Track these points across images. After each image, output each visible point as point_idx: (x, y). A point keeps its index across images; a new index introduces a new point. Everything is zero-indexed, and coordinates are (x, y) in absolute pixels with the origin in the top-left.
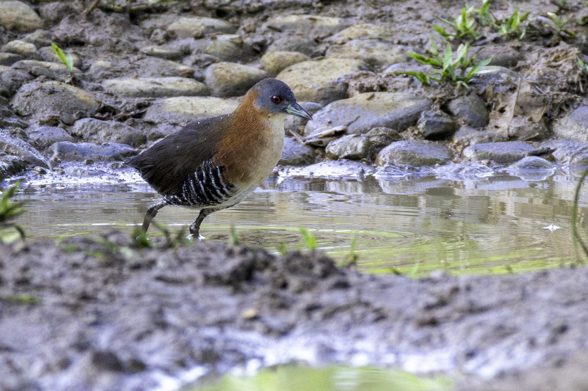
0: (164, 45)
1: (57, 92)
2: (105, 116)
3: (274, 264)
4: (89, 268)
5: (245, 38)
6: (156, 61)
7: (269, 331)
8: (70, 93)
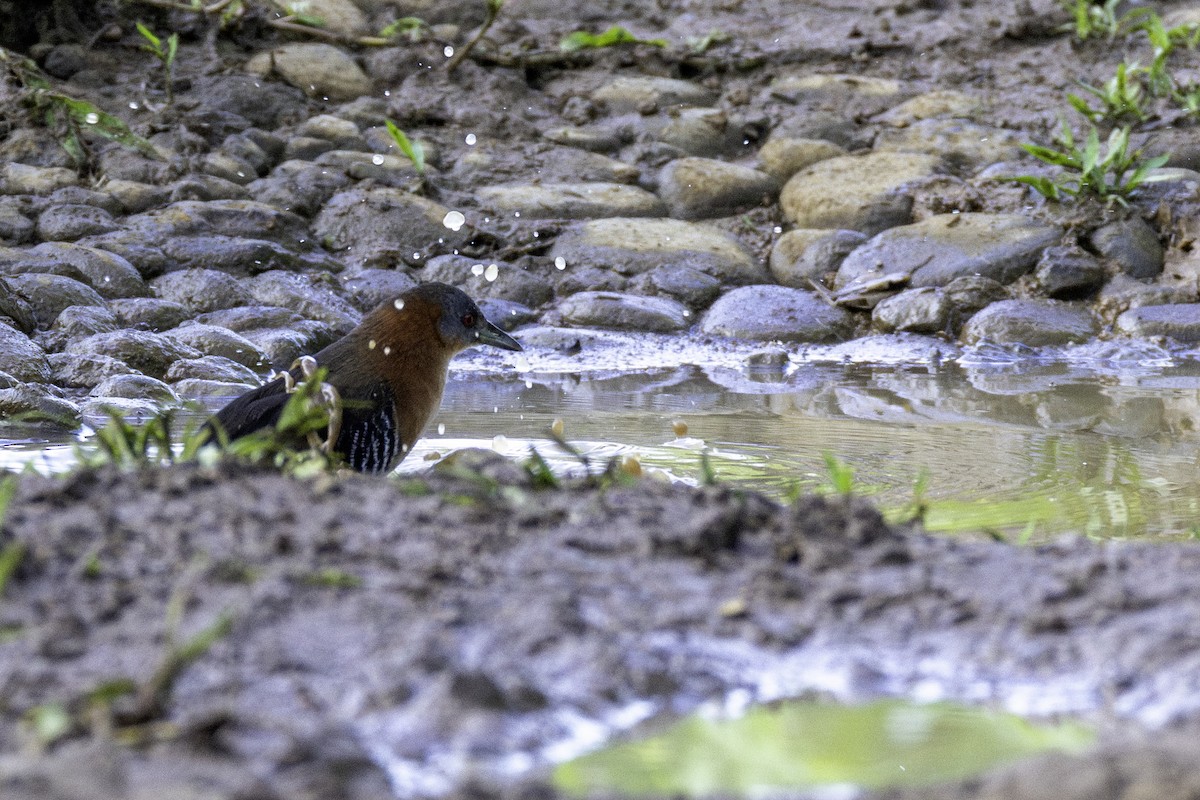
0: (588, 126)
1: (394, 208)
2: (479, 251)
3: (778, 519)
4: (448, 525)
5: (732, 114)
6: (573, 155)
7: (766, 640)
8: (419, 210)
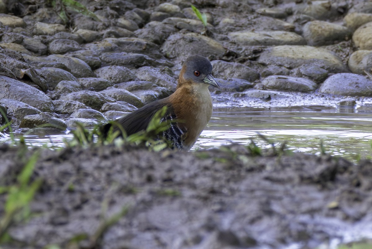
0: (274, 8)
1: (195, 41)
2: (229, 59)
3: (351, 169)
4: (216, 171)
5: (333, 3)
6: (268, 20)
7: (346, 218)
8: (204, 41)
